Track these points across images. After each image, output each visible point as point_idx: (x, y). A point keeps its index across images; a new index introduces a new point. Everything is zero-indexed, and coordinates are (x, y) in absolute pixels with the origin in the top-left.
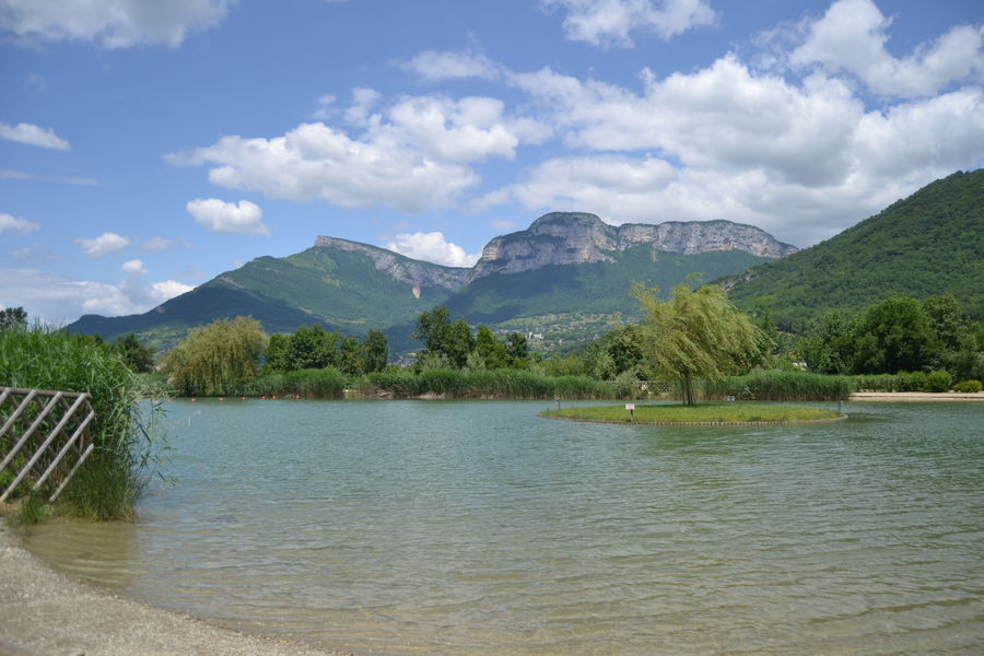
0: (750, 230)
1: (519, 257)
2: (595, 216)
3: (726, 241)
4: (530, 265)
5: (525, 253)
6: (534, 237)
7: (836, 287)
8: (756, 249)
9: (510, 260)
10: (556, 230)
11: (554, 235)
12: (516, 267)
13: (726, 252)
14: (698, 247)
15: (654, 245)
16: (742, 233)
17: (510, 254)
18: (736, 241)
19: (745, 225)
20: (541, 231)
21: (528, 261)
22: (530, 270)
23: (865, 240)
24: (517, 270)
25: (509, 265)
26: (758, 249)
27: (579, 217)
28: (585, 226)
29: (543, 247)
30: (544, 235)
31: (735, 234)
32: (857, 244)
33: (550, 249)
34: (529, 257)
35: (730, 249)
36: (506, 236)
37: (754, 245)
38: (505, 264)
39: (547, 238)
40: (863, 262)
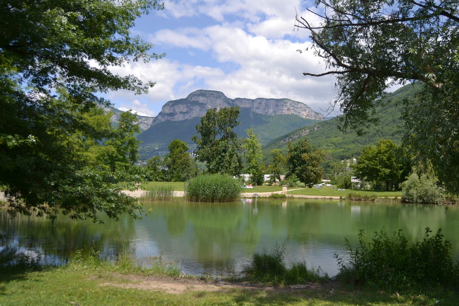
0: (300, 105)
1: (181, 113)
2: (222, 93)
3: (288, 109)
4: (187, 117)
5: (185, 110)
6: (190, 102)
7: (375, 134)
8: (303, 114)
9: (176, 114)
10: (201, 99)
11: (200, 102)
12: (179, 118)
13: (288, 115)
14: (274, 112)
15: (252, 110)
16: (296, 106)
17: (177, 110)
18: (293, 110)
19: (298, 102)
20: (194, 99)
21: (186, 114)
22: (187, 119)
23: (385, 111)
24: (180, 119)
25: (176, 117)
26: (304, 115)
27: (213, 93)
28: (216, 97)
29: (194, 108)
30: (194, 101)
31: (292, 106)
32: (380, 114)
33: (198, 109)
34: (187, 113)
35: (290, 113)
36: (174, 101)
37: (302, 112)
38: (174, 116)
39: (196, 103)
40: (386, 123)
